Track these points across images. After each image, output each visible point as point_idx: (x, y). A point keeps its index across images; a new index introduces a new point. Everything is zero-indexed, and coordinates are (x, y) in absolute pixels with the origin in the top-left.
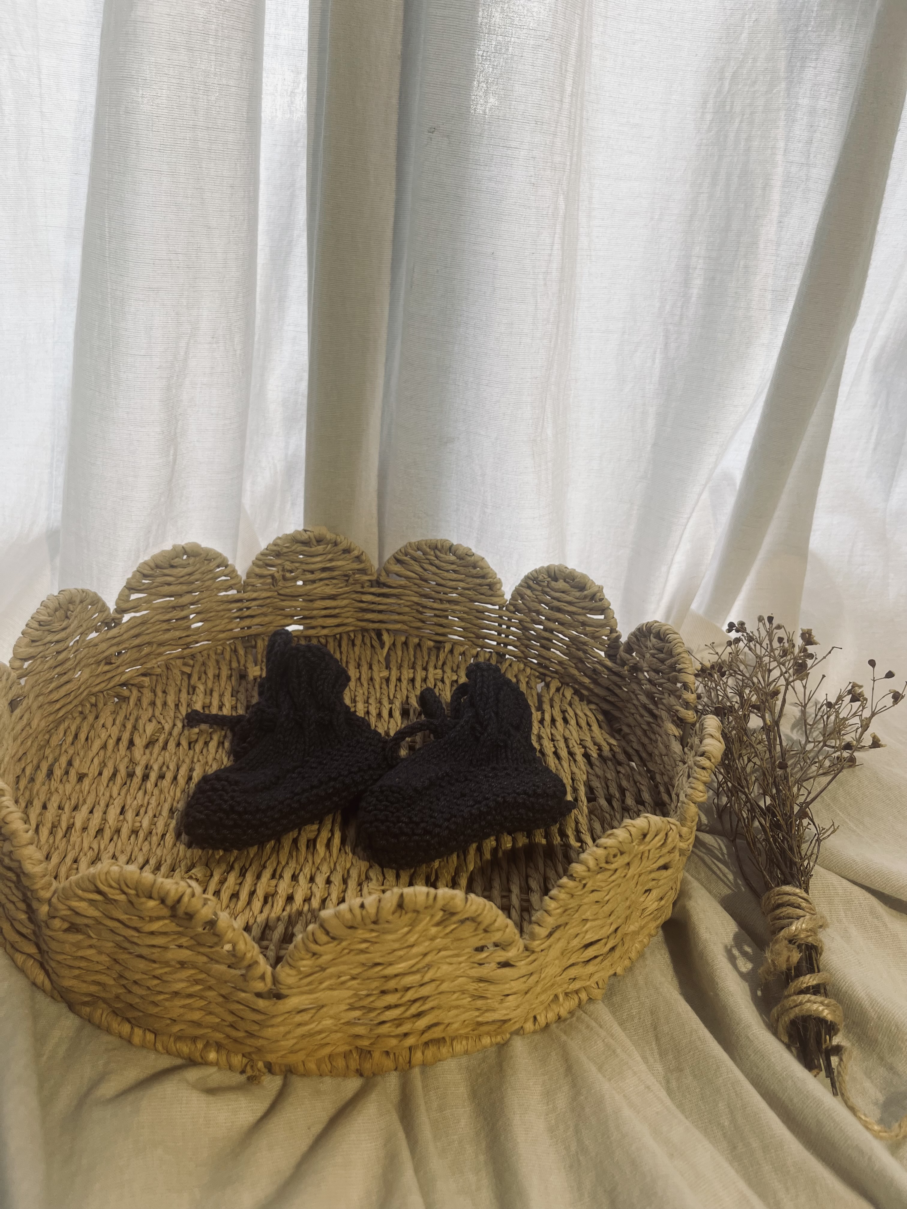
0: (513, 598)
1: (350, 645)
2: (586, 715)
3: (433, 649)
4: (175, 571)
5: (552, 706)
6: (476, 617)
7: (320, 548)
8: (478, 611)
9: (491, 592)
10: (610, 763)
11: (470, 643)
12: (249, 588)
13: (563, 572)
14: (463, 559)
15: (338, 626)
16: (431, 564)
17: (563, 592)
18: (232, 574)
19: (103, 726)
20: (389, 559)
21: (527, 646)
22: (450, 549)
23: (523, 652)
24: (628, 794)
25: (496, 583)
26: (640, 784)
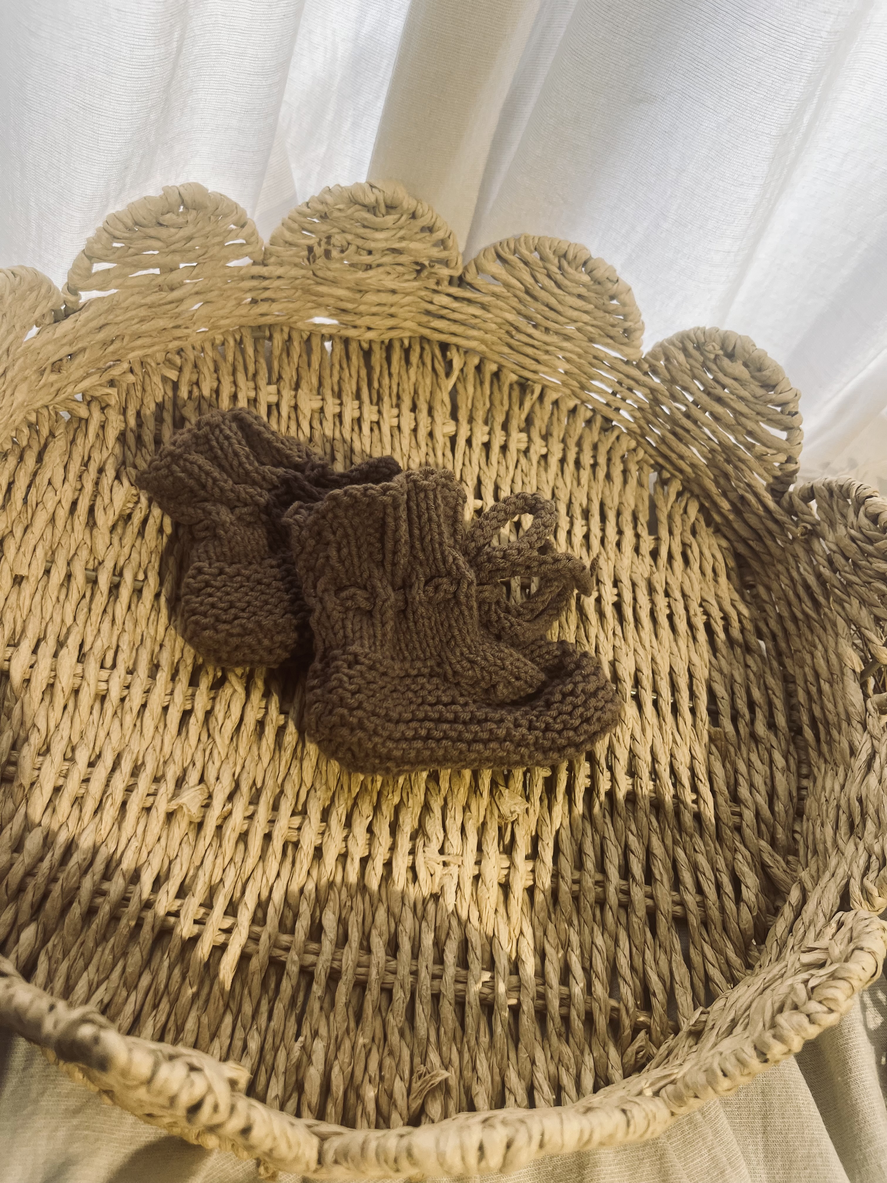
0: (653, 355)
1: (403, 362)
2: (713, 556)
3: (516, 387)
4: (163, 233)
5: (671, 532)
6: (590, 364)
7: (390, 219)
8: (595, 357)
9: (626, 340)
10: (739, 650)
11: (568, 392)
12: (272, 260)
13: (748, 353)
14: (599, 283)
15: (391, 328)
16: (549, 276)
17: (735, 379)
18: (252, 238)
19: (50, 483)
20: (485, 250)
21: (648, 422)
22: (585, 264)
23: (640, 427)
24: (760, 715)
25: (635, 330)
26: (774, 694)
